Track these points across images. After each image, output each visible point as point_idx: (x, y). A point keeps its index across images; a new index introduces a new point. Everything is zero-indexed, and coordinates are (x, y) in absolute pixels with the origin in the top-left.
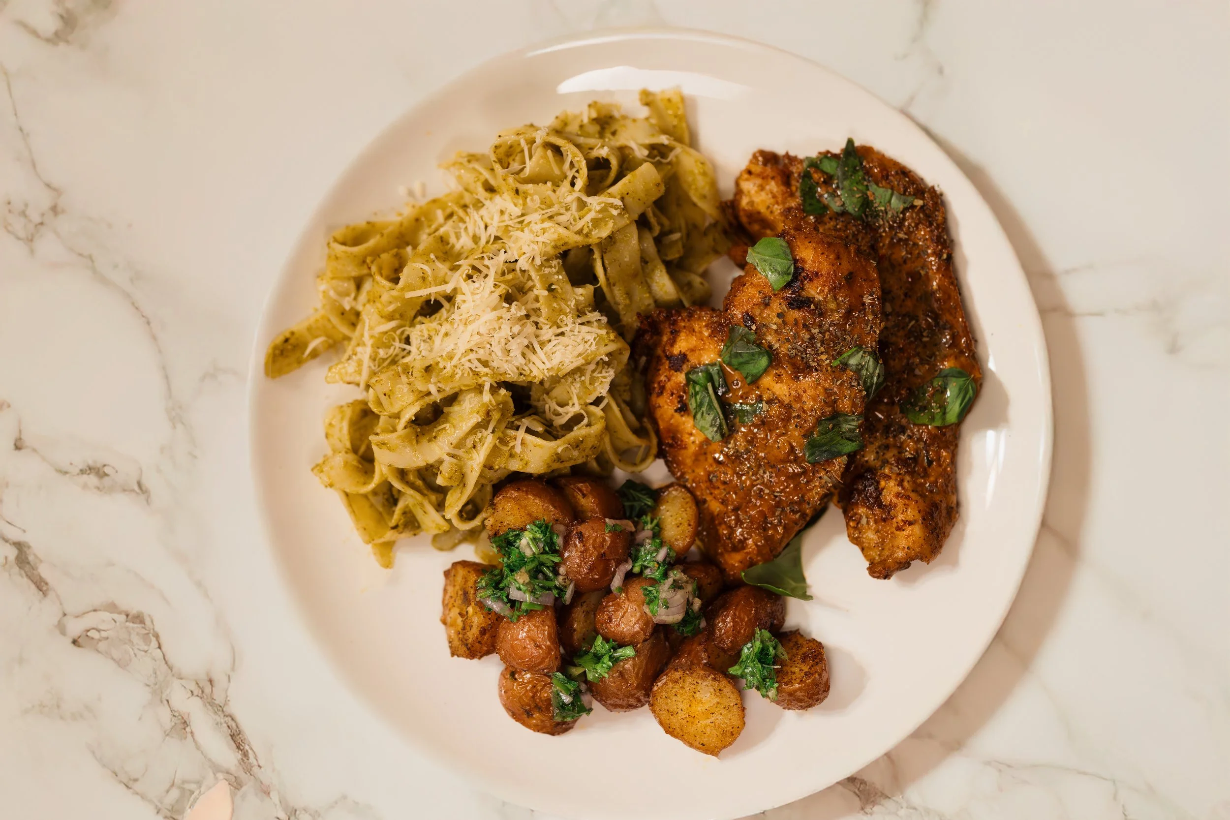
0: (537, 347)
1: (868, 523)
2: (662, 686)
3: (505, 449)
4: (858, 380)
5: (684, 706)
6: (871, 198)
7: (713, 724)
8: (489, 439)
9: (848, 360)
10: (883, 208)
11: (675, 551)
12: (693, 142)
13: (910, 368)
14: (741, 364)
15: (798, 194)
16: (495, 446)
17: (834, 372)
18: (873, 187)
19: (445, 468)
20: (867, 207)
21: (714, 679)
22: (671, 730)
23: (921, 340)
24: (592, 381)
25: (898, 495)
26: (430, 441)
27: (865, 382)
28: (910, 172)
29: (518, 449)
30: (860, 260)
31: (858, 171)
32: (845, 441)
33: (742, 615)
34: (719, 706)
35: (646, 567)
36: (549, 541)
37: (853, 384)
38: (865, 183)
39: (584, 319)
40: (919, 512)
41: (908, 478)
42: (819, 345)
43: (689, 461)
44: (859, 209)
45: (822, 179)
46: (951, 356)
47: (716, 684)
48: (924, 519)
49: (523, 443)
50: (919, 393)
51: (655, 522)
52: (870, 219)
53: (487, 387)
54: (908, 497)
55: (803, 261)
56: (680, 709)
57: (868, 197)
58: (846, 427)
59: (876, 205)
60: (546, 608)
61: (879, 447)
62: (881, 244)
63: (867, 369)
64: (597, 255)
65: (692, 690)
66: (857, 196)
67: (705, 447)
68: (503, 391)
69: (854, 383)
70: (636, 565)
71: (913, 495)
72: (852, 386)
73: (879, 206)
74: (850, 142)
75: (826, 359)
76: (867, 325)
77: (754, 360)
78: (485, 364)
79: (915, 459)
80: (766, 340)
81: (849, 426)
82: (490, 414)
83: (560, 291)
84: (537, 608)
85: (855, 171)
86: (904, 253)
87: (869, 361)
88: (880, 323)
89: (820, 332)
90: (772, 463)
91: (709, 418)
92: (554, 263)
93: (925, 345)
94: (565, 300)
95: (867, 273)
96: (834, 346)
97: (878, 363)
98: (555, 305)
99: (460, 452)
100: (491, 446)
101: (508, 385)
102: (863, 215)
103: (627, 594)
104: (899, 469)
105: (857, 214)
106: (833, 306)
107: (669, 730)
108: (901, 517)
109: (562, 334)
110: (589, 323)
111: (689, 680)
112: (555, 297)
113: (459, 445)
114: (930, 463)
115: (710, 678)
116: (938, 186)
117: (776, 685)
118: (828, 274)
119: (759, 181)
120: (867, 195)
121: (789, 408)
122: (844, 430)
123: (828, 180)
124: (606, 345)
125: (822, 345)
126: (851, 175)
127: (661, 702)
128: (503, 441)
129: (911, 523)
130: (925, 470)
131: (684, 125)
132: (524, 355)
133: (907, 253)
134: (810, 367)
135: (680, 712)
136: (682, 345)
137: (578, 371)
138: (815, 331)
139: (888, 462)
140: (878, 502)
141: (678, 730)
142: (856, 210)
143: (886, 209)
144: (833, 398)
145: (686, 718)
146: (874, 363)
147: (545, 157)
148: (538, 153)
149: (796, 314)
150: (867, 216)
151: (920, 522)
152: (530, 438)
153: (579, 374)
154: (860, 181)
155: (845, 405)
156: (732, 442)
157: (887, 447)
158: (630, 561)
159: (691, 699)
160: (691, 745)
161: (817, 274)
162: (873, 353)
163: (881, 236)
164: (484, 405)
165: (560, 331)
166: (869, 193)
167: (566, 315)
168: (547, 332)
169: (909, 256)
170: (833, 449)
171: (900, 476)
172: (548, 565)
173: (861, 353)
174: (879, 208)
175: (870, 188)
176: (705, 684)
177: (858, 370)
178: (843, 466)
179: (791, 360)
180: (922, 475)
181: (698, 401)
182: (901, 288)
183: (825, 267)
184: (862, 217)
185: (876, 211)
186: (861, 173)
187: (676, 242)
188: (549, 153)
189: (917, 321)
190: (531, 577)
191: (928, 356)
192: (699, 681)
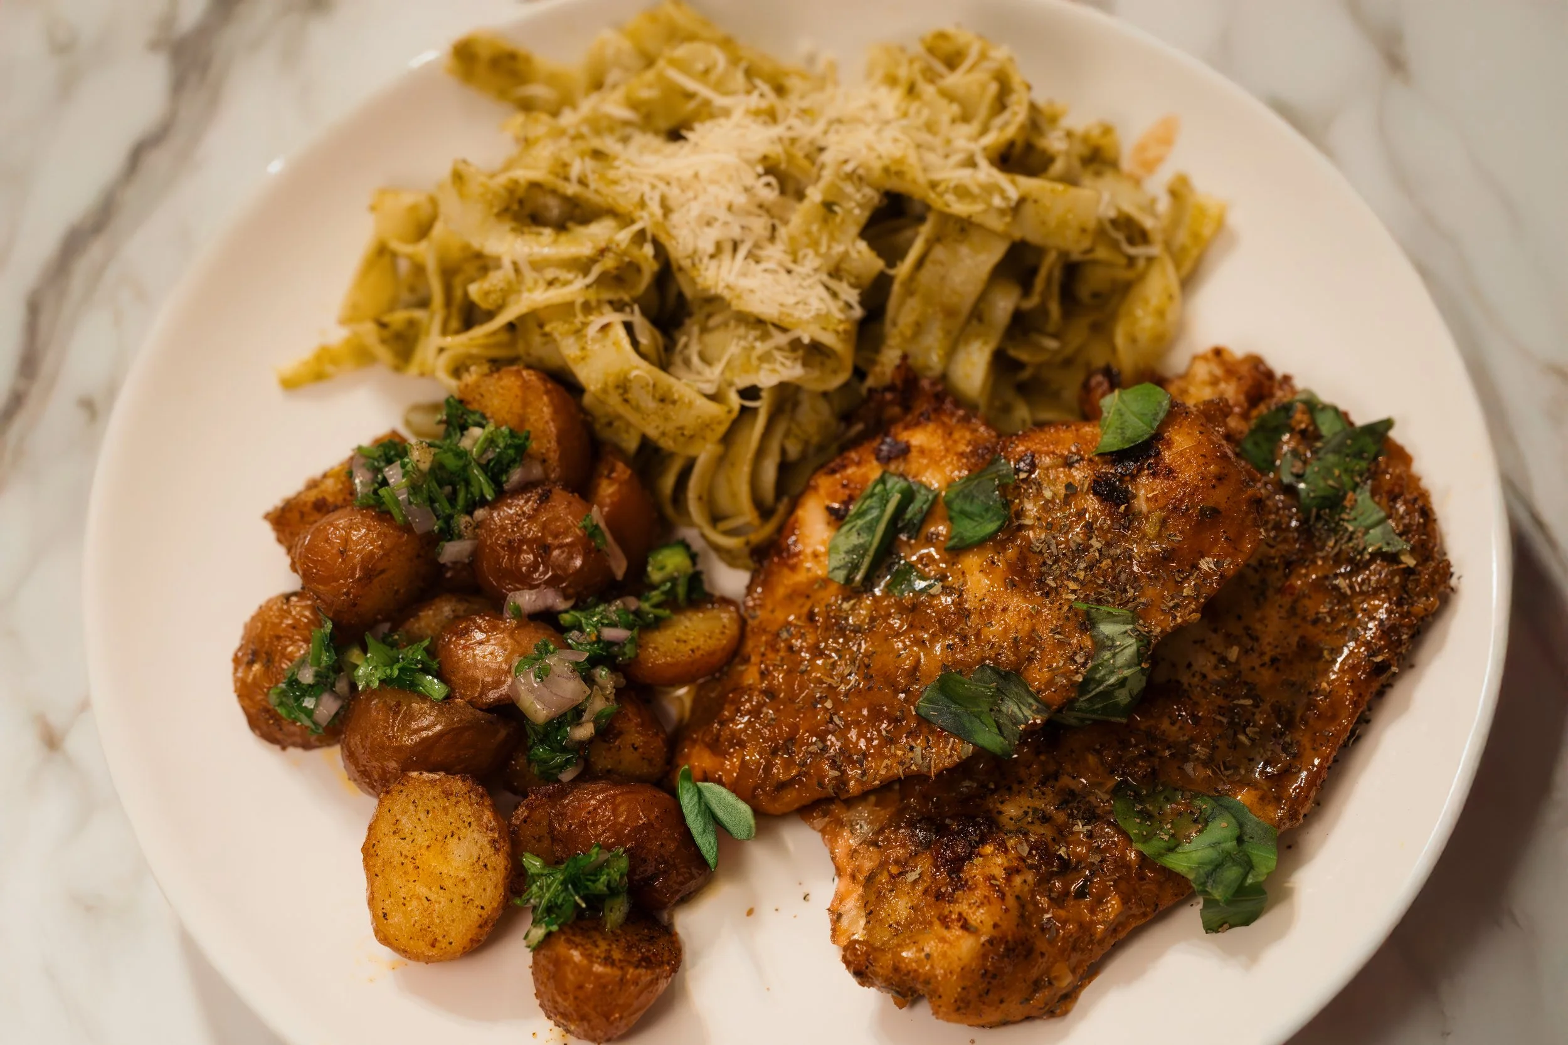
0: (742, 251)
1: (915, 882)
2: (425, 782)
3: (580, 318)
4: (1088, 657)
5: (422, 839)
6: (1347, 503)
7: (426, 903)
8: (575, 288)
9: (1102, 621)
10: (1351, 529)
11: (637, 655)
12: (1189, 281)
13: (1183, 754)
14: (963, 513)
15: (1253, 423)
16: (570, 305)
17: (1068, 618)
18: (1363, 497)
19: (496, 279)
20: (1331, 508)
21: (493, 842)
22: (372, 851)
23: (1235, 734)
24: (766, 358)
25: (991, 878)
26: (513, 230)
27: (1095, 669)
28: (1435, 520)
29: (592, 331)
30: (1247, 513)
31: (1362, 458)
32: (990, 721)
33: (622, 808)
34: (461, 885)
35: (581, 629)
36: (505, 462)
37: (1077, 658)
38: (1358, 479)
39: (834, 284)
40: (995, 926)
41: (1030, 877)
42: (1082, 565)
43: (781, 592)
44: (1314, 498)
45: (1303, 426)
46: (1256, 789)
47: (489, 850)
48: (991, 942)
49: (605, 328)
50: (1161, 792)
51: (660, 612)
52: (1319, 525)
53: (636, 227)
54: (1003, 897)
55: (1169, 444)
56: (412, 837)
57: (1344, 497)
58: (1010, 707)
59: (1345, 516)
60: (407, 528)
61: (1035, 810)
62: (1303, 571)
63: (1114, 656)
64: (925, 230)
65: (453, 828)
66: (1331, 482)
67: (816, 586)
68: (648, 250)
69: (1079, 659)
70: (572, 612)
71: (1011, 901)
72: (1072, 659)
73: (1348, 521)
74: (1388, 424)
75: (1074, 592)
76: (1172, 599)
77: (982, 517)
78: (667, 210)
79: (1066, 868)
80: (1021, 502)
81: (1016, 709)
82: (606, 254)
83: (838, 220)
84: (399, 519)
85: (1359, 455)
86: (1323, 610)
87: (1129, 648)
88: (1194, 611)
89: (1100, 551)
90: (872, 672)
91: (855, 540)
92: (868, 191)
93: (1235, 746)
94: (832, 238)
95: (1241, 535)
96: (1101, 586)
97: (1139, 664)
98: (815, 228)
99: (529, 275)
100: (569, 298)
101: (660, 251)
102: (1314, 511)
103: (517, 628)
104: (1030, 853)
105: (1308, 501)
106: (1150, 529)
107: (369, 851)
108: (963, 907)
109: (789, 272)
110: (835, 295)
111: (465, 809)
112: (825, 221)
113: (538, 266)
114: (1081, 894)
115: (490, 834)
116: (1459, 578)
117: (555, 928)
118: (1186, 484)
119: (1218, 371)
120: (1345, 494)
121: (963, 614)
122: (1004, 709)
123: (1309, 436)
124: (824, 329)
125: (1086, 569)
126: (1347, 455)
127: (399, 802)
128: (587, 308)
129: (965, 926)
130: (1066, 893)
131: (1194, 252)
132: (719, 247)
133: (1329, 613)
134: (1042, 583)
135: (409, 840)
136: (918, 438)
137: (759, 324)
138: (1096, 543)
139: (1026, 834)
140: (956, 866)
141: (380, 862)
142: (1312, 495)
143: (1353, 533)
144: (1032, 649)
145: (406, 857)
146: (1132, 657)
147: (983, 87)
148: (981, 75)
149: (1092, 504)
150: (1318, 517)
151: (983, 939)
152: (620, 333)
153: (758, 333)
154: (1352, 471)
155: (1038, 675)
156: (852, 602)
157: (1046, 819)
158: (570, 603)
159: (439, 838)
160: (371, 901)
161: (1170, 473)
162: (1144, 639)
163: (1314, 562)
164: (611, 240)
165: (791, 266)
166: (1350, 495)
167: (817, 253)
168: (775, 253)
169: (1328, 620)
170: (966, 720)
171: (1021, 864)
172: (472, 489)
173: (1130, 627)
174: (1346, 524)
175: (1358, 491)
176: (476, 835)
177: (1102, 644)
178: (955, 758)
179: (1026, 552)
180: (1053, 895)
181: (864, 507)
182: (1277, 647)
183: (1188, 474)
184: (1310, 511)
185: (1337, 524)
186: (1364, 464)
187: (1043, 349)
188: (993, 88)
189: (1256, 706)
190: (432, 470)
191: (1224, 763)
192: (474, 825)
